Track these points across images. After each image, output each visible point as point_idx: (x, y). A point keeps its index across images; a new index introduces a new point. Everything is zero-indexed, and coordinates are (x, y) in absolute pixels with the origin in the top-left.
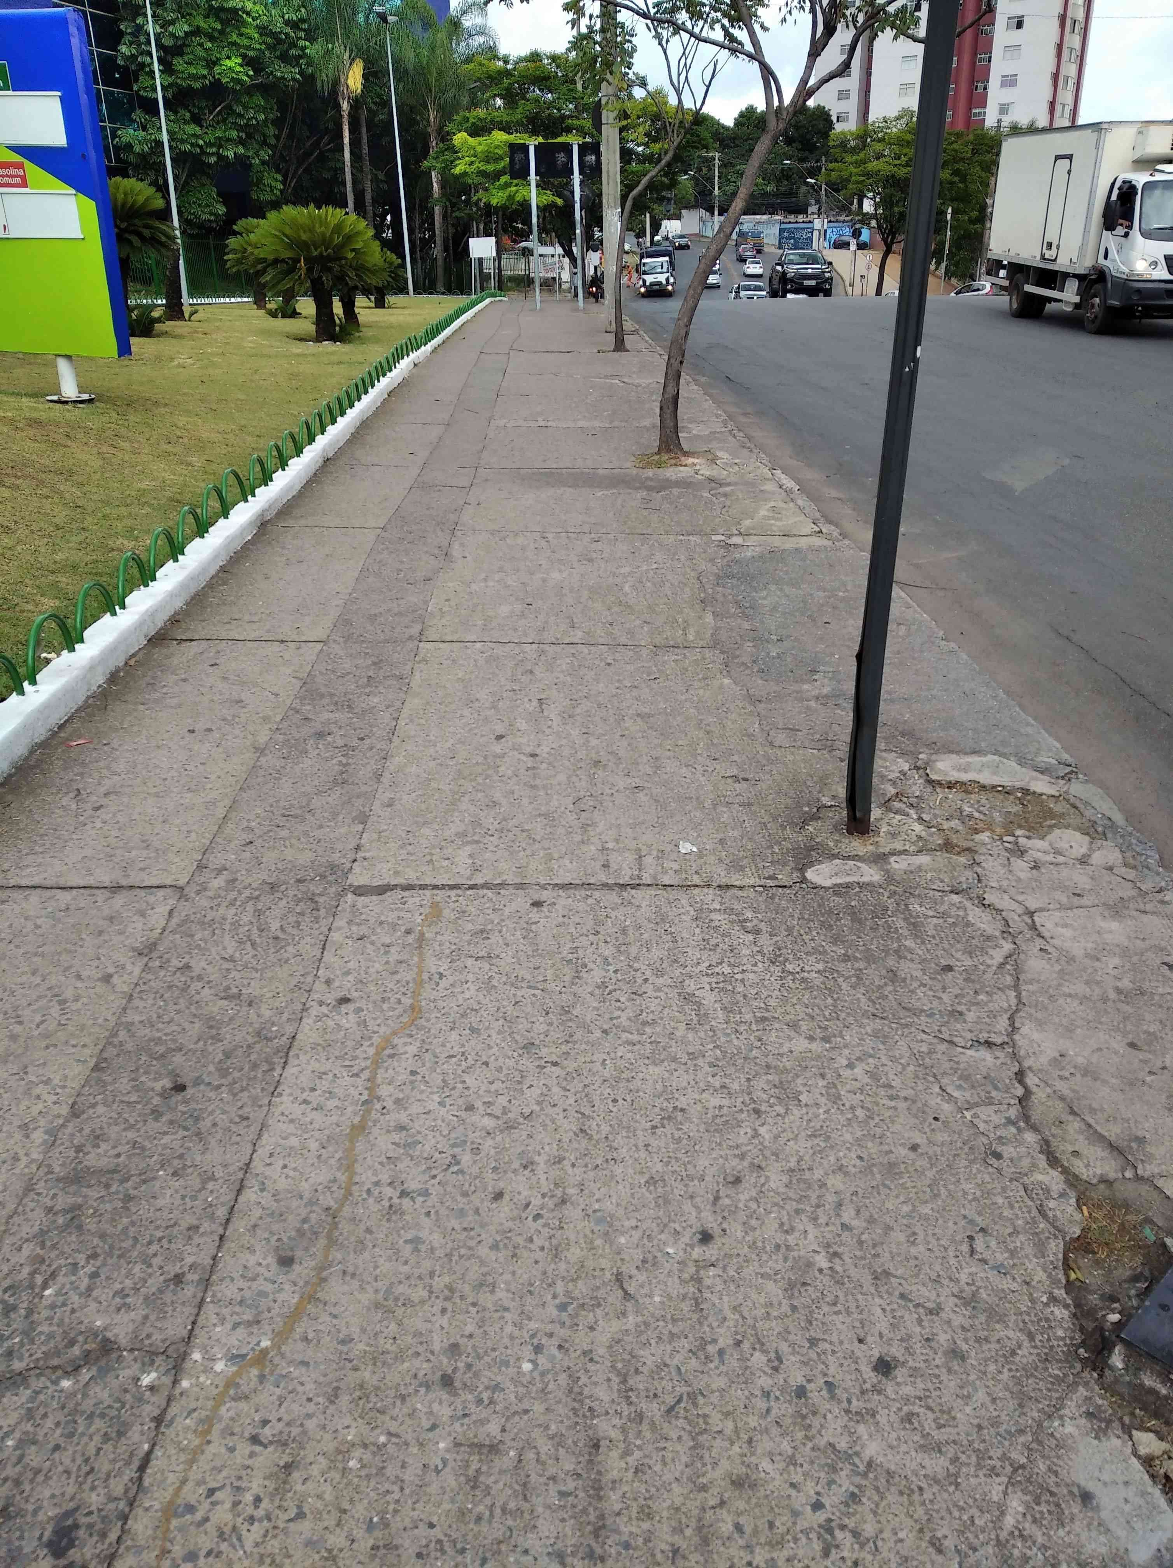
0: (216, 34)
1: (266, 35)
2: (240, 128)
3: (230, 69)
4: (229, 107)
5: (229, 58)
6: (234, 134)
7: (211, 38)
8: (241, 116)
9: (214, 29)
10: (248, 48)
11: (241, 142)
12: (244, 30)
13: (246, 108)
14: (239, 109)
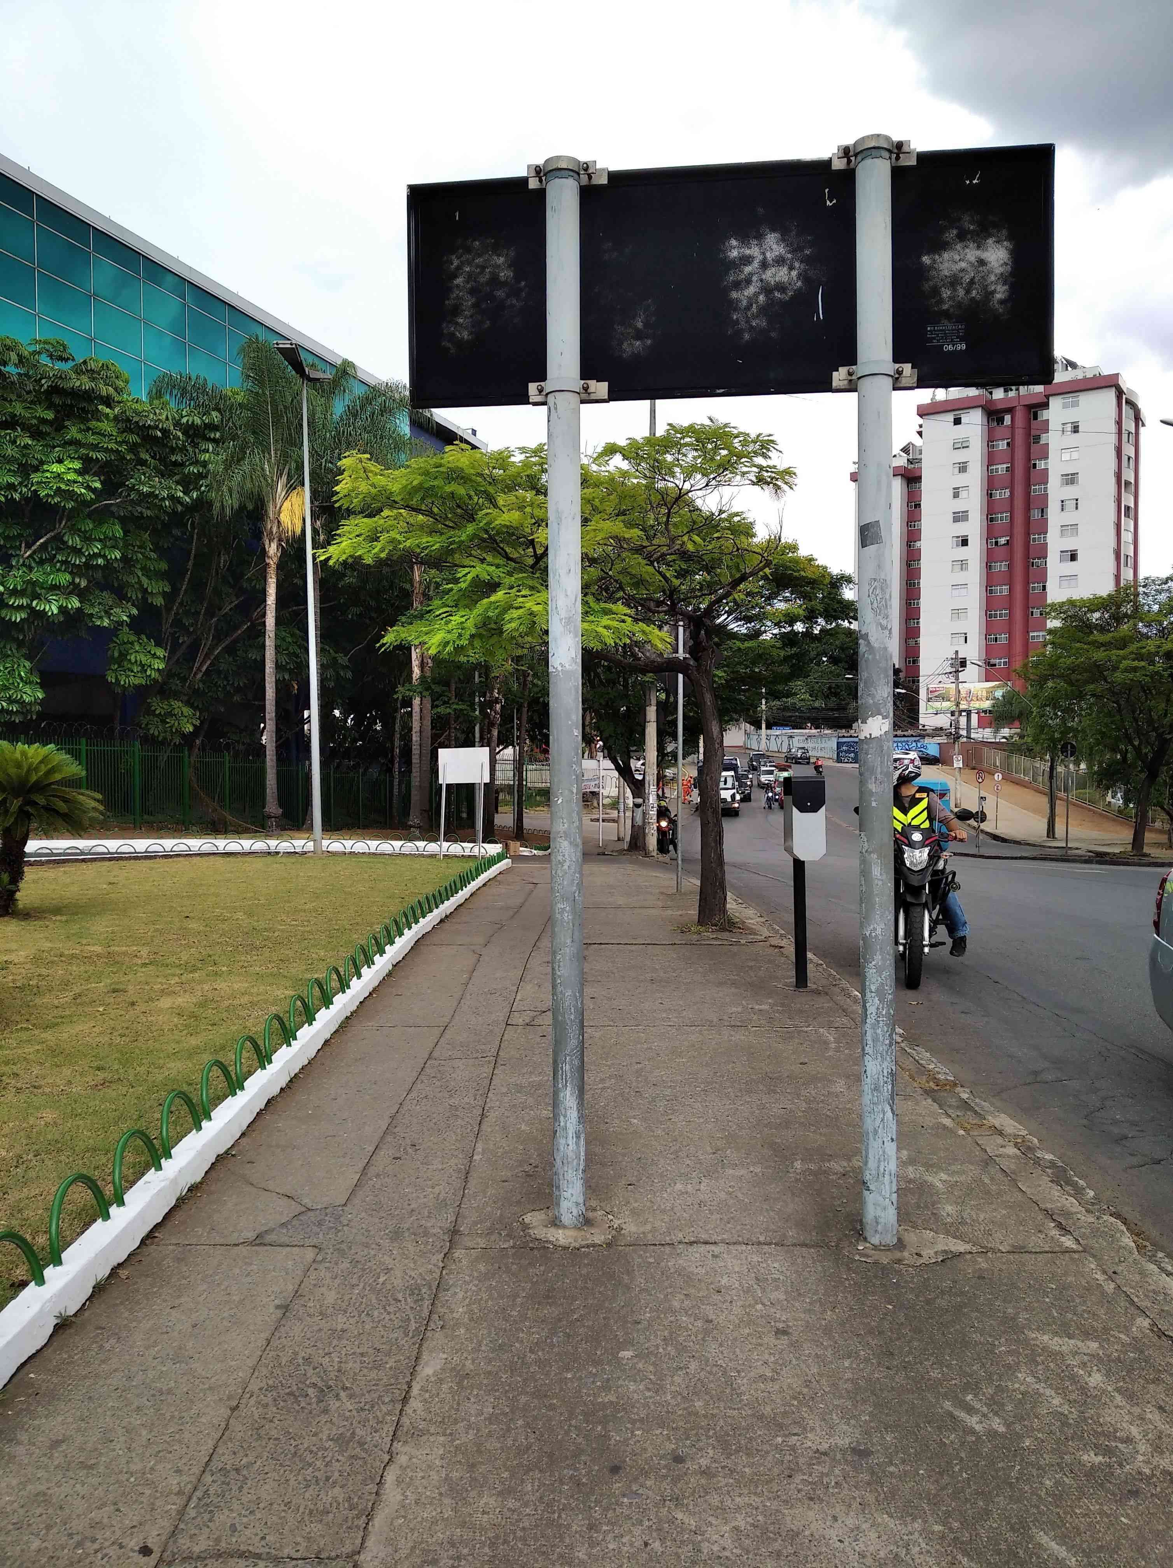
0: (45, 428)
1: (130, 431)
2: (75, 571)
3: (58, 476)
4: (58, 539)
5: (60, 461)
6: (64, 578)
7: (36, 434)
8: (78, 552)
9: (43, 421)
10: (95, 447)
11: (73, 590)
12: (93, 424)
13: (88, 539)
14: (74, 541)
